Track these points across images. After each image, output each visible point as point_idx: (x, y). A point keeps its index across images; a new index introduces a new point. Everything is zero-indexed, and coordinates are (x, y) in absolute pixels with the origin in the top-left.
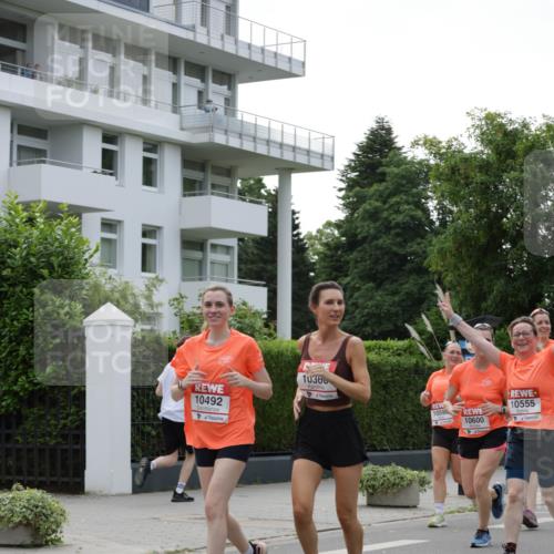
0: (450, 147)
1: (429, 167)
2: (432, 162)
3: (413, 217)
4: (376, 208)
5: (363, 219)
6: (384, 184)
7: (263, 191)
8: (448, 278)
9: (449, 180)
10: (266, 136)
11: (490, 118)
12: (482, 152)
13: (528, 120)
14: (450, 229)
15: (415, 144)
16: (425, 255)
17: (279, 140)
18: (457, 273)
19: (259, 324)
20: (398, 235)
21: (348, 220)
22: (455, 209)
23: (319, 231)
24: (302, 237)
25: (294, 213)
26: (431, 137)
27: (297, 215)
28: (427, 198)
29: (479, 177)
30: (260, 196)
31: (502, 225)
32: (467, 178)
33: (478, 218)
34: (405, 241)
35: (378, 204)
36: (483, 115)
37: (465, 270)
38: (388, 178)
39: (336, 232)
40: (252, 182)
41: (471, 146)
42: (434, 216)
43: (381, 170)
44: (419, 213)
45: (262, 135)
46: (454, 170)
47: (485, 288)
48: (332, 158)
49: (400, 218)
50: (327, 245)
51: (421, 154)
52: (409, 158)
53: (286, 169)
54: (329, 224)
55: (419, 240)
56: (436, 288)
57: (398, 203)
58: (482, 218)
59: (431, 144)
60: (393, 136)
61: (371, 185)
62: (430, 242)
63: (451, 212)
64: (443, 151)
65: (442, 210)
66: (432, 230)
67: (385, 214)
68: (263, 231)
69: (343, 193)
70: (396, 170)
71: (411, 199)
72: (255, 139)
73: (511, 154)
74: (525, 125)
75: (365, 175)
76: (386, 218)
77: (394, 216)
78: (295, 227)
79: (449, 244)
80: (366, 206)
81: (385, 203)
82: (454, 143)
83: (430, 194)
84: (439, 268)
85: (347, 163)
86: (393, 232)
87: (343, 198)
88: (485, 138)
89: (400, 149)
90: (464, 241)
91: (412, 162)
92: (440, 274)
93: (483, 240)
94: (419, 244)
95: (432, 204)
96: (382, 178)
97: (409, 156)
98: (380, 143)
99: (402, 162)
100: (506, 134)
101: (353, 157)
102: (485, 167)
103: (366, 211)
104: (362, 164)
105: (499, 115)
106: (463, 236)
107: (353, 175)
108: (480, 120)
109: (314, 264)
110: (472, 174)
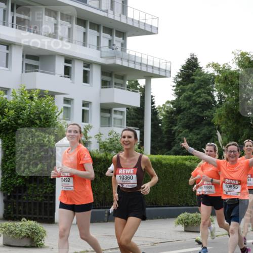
0: (224, 68)
1: (215, 77)
2: (216, 74)
3: (207, 100)
4: (190, 95)
5: (184, 100)
6: (194, 84)
7: (138, 87)
8: (223, 128)
9: (223, 83)
10: (140, 61)
11: (243, 55)
12: (239, 70)
14: (224, 105)
15: (208, 66)
16: (212, 117)
17: (146, 63)
18: (227, 125)
20: (200, 107)
21: (177, 100)
23: (163, 105)
24: (156, 108)
25: (152, 97)
26: (215, 63)
27: (154, 98)
28: (213, 91)
29: (237, 82)
30: (137, 89)
32: (232, 82)
33: (237, 100)
34: (203, 110)
35: (191, 93)
36: (240, 53)
37: (230, 124)
38: (195, 81)
39: (171, 106)
40: (133, 82)
41: (234, 67)
42: (216, 99)
43: (192, 77)
44: (210, 98)
45: (138, 60)
46: (226, 78)
47: (240, 133)
48: (170, 72)
49: (201, 100)
50: (167, 111)
51: (211, 70)
52: (205, 73)
53: (149, 77)
54: (168, 102)
55: (209, 110)
56: (217, 132)
57: (200, 93)
59: (215, 66)
60: (198, 62)
61: (187, 84)
62: (215, 111)
63: (224, 97)
64: (221, 69)
65: (220, 96)
66: (215, 105)
67: (194, 98)
68: (138, 105)
69: (175, 88)
70: (199, 78)
71: (206, 91)
72: (135, 62)
75: (185, 80)
76: (194, 100)
77: (198, 99)
78: (153, 103)
79: (223, 112)
80: (185, 94)
81: (194, 92)
82: (226, 66)
83: (215, 89)
84: (219, 123)
85: (177, 74)
86: (197, 106)
87: (175, 90)
88: (241, 64)
89: (201, 68)
90: (230, 111)
92: (219, 126)
94: (209, 112)
95: (215, 94)
96: (193, 81)
98: (192, 65)
99: (202, 74)
100: (250, 62)
101: (180, 72)
103: (185, 96)
104: (184, 75)
105: (247, 53)
106: (230, 109)
107: (180, 80)
108: (238, 55)
109: (161, 120)
110: (234, 80)
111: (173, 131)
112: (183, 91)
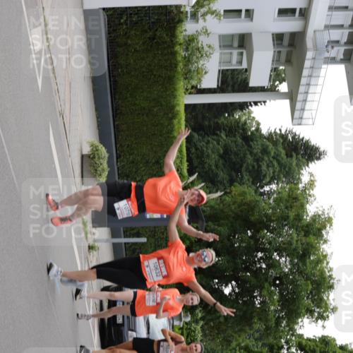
0: (310, 196)
1: (297, 184)
2: (300, 186)
3: (265, 176)
4: (270, 153)
5: (262, 145)
6: (285, 157)
7: (277, 83)
8: (227, 198)
9: (289, 196)
10: (312, 83)
11: (329, 220)
12: (308, 216)
13: (329, 243)
14: (258, 198)
15: (311, 175)
16: (241, 183)
17: (310, 91)
18: (231, 203)
19: (194, 83)
20: (253, 167)
21: (262, 136)
22: (271, 201)
23: (254, 118)
24: (250, 108)
25: (265, 102)
26: (316, 184)
27: (263, 104)
28: (277, 184)
29: (292, 215)
30: (274, 81)
31: (263, 230)
32: (291, 207)
33: (266, 215)
34: (250, 172)
35: (272, 154)
36: (331, 215)
37: (233, 208)
38: (289, 159)
39: (253, 129)
40: (283, 75)
41: (311, 209)
42: (267, 188)
43: (294, 154)
45: (313, 81)
46: (296, 199)
47: (222, 221)
48: (300, 124)
49: (264, 168)
50: (245, 123)
51: (305, 178)
52: (302, 171)
53: (292, 96)
54: (258, 124)
55: (251, 180)
56: (221, 192)
57: (273, 166)
58: (266, 217)
59: (311, 184)
60: (316, 161)
61: (284, 148)
62: (250, 186)
63: (269, 198)
64: (307, 192)
65: (270, 194)
66: (257, 188)
67: (266, 158)
68: (252, 83)
69: (279, 132)
70: (294, 164)
71: (276, 174)
72: (310, 76)
73: (307, 234)
74: (326, 241)
75: (290, 145)
76: (263, 159)
77: (265, 164)
78: (256, 103)
79: (249, 198)
80: (271, 146)
81: (274, 158)
82: (312, 198)
83: (280, 185)
84: (234, 192)
85: (297, 133)
86: (255, 163)
87: (275, 132)
88: (316, 217)
89: (308, 166)
90: (251, 207)
91: (299, 173)
92: (230, 193)
93: (252, 218)
94: (248, 180)
95: (274, 187)
96: (289, 155)
97: (303, 172)
98: (310, 153)
99: (300, 167)
100: (320, 230)
101: (301, 137)
102: (299, 218)
103: (267, 146)
104: (297, 143)
105: (331, 225)
106: (254, 206)
107: (290, 137)
108: (328, 214)
109: (233, 116)
110: (293, 210)
111: (218, 132)
112: (275, 143)
